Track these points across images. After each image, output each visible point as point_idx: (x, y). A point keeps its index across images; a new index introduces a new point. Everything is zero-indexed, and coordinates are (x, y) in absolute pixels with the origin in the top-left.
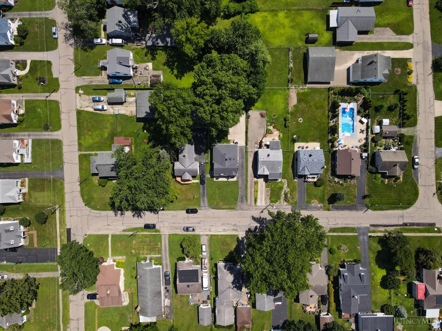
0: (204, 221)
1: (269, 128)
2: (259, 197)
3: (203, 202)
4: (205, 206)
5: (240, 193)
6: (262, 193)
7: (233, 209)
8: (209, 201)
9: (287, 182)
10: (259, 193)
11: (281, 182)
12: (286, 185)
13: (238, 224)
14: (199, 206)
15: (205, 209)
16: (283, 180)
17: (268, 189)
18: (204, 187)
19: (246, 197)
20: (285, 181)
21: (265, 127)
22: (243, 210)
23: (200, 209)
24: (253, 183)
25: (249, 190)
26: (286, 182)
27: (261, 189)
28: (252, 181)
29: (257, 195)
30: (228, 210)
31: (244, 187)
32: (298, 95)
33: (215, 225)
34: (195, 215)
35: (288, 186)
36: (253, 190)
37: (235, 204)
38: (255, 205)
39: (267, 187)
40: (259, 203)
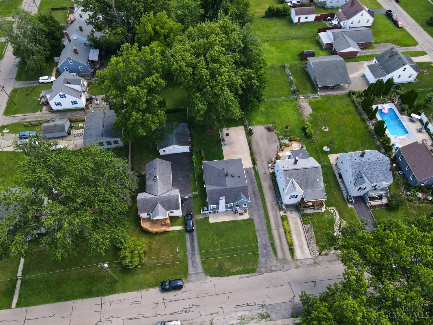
0: (197, 306)
1: (283, 142)
2: (296, 242)
3: (193, 266)
4: (198, 273)
5: (259, 240)
6: (299, 235)
7: (253, 271)
8: (204, 263)
9: (338, 210)
10: (294, 237)
11: (327, 212)
12: (338, 216)
13: (268, 302)
14: (186, 274)
15: (198, 280)
16: (330, 209)
17: (308, 225)
18: (193, 236)
19: (273, 244)
20: (333, 209)
21: (278, 141)
22: (272, 271)
23: (188, 282)
24: (280, 220)
25: (275, 232)
26: (336, 211)
27: (296, 229)
28: (276, 216)
29: (292, 240)
30: (243, 275)
31: (265, 228)
32: (311, 104)
33: (221, 310)
34: (179, 294)
35: (342, 216)
36: (282, 231)
37: (255, 261)
38: (293, 258)
39: (305, 224)
40: (298, 254)
